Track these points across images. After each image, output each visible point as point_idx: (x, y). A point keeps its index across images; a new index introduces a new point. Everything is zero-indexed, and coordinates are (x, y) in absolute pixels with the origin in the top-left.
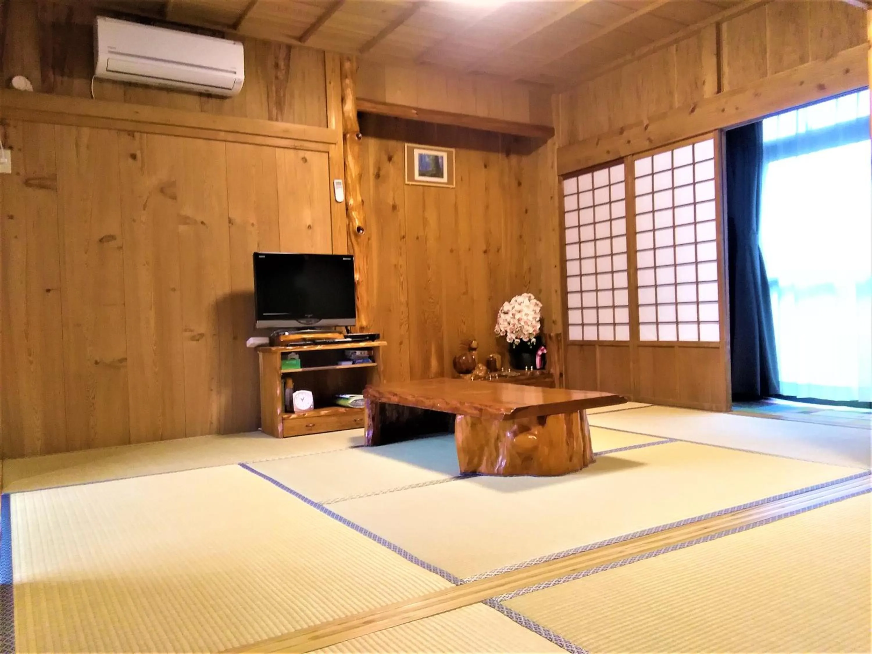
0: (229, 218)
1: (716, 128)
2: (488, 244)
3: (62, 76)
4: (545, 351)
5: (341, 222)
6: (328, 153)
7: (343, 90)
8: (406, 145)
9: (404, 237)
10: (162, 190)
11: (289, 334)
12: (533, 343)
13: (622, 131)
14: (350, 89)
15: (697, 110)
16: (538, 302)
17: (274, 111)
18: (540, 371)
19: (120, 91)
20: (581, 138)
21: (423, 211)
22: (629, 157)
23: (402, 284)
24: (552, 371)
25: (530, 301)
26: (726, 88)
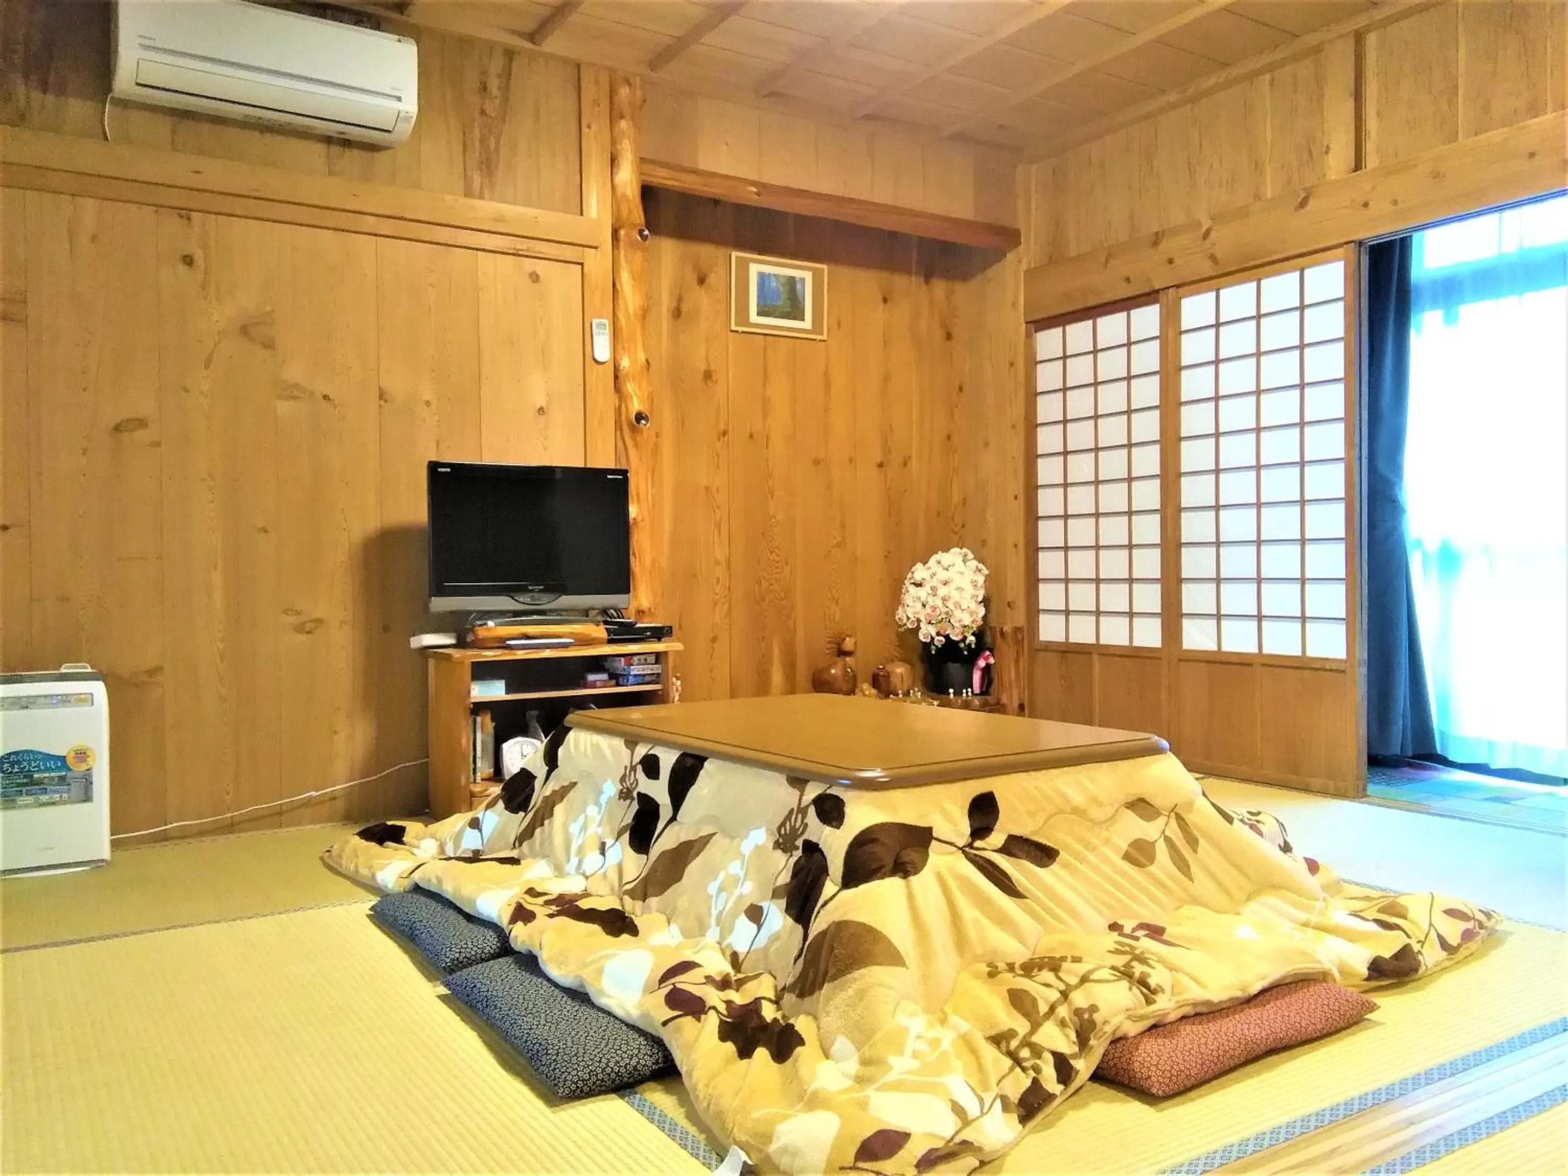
0: (380, 388)
1: (1351, 239)
2: (887, 449)
3: (45, 91)
4: (992, 661)
5: (604, 401)
6: (582, 264)
7: (614, 142)
8: (734, 254)
9: (725, 433)
10: (245, 331)
11: (496, 625)
12: (970, 644)
13: (1157, 238)
14: (627, 141)
15: (1311, 202)
16: (981, 566)
17: (477, 180)
18: (979, 697)
19: (162, 127)
20: (1073, 252)
21: (764, 385)
22: (1171, 290)
23: (719, 526)
24: (1004, 699)
25: (965, 563)
26: (1372, 161)
